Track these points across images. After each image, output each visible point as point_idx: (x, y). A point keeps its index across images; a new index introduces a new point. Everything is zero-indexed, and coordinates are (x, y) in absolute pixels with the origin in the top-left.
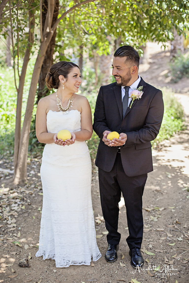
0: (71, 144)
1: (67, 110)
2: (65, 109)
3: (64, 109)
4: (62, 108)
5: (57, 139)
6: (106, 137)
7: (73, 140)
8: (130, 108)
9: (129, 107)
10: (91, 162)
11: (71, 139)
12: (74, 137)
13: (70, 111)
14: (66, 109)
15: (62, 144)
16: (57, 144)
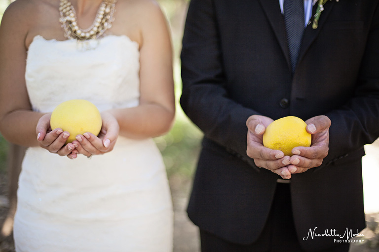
0: (98, 154)
1: (91, 36)
2: (85, 33)
3: (83, 35)
4: (75, 32)
5: (49, 129)
6: (260, 139)
7: (107, 143)
8: (315, 26)
9: (311, 24)
10: (168, 204)
11: (99, 136)
12: (113, 129)
13: (103, 41)
14: (88, 35)
15: (63, 151)
16: (47, 147)
